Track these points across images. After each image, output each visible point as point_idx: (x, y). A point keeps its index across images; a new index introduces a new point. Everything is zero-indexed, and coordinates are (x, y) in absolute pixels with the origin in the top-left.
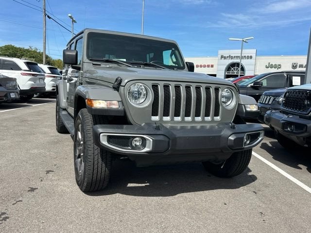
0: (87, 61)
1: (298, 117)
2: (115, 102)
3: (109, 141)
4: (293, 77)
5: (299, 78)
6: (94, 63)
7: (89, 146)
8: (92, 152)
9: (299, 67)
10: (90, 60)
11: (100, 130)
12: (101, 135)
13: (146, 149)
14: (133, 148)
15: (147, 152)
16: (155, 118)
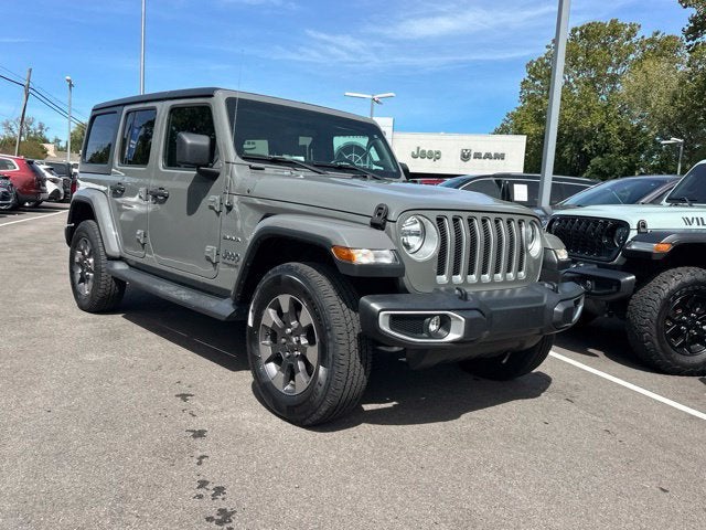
0: (240, 160)
1: (595, 266)
2: (386, 252)
3: (392, 327)
4: (515, 186)
5: (525, 187)
6: (254, 165)
7: (340, 336)
8: (346, 347)
9: (475, 158)
10: (243, 158)
11: (376, 306)
12: (382, 314)
13: (452, 336)
14: (430, 337)
15: (454, 342)
16: (443, 279)
